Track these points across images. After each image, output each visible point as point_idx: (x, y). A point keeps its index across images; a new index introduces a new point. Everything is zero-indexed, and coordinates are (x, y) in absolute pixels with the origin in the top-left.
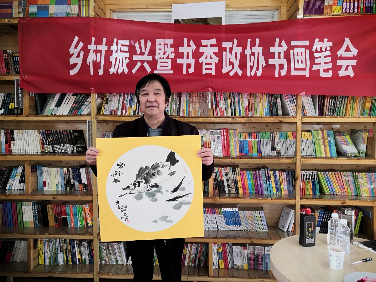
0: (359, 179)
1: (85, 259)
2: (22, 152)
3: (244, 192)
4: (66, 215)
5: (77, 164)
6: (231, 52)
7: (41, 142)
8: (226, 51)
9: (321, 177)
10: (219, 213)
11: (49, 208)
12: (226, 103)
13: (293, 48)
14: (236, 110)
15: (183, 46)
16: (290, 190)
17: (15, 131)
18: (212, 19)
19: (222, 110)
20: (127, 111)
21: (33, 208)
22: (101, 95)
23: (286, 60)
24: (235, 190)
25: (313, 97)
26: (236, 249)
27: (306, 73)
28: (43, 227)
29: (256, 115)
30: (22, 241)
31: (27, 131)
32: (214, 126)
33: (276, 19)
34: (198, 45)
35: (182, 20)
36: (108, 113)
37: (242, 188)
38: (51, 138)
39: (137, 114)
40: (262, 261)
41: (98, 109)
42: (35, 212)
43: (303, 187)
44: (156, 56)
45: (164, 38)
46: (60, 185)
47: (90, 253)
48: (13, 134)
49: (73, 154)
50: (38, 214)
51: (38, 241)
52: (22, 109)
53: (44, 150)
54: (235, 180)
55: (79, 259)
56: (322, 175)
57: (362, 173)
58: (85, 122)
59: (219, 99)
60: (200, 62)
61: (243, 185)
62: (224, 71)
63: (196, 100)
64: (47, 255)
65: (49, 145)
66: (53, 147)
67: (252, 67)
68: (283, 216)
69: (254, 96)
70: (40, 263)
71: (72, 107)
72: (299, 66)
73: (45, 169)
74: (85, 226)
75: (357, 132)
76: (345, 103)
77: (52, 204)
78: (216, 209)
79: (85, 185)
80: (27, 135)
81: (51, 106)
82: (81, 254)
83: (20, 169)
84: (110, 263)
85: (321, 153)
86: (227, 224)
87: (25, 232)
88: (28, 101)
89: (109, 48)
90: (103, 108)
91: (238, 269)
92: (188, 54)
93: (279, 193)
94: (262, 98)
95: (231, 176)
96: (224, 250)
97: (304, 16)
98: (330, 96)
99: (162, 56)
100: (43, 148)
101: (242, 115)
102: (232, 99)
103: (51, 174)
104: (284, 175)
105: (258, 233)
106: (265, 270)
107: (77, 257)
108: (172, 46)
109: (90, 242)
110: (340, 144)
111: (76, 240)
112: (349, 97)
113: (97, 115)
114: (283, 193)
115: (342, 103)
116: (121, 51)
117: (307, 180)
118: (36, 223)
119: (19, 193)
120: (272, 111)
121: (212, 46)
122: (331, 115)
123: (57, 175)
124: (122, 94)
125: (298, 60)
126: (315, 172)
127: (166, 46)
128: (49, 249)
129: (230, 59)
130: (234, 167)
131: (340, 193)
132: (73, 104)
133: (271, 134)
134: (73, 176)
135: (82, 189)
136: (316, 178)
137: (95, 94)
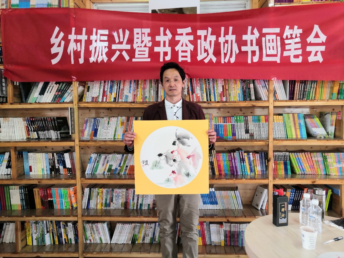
0: (328, 159)
1: (71, 239)
2: (8, 139)
3: (219, 173)
4: (51, 197)
5: (61, 149)
6: (205, 40)
7: (27, 129)
8: (200, 39)
9: (292, 158)
11: (35, 191)
12: (201, 90)
13: (264, 35)
14: (211, 95)
15: (159, 35)
16: (263, 171)
17: (1, 119)
18: (187, 9)
19: (198, 95)
20: (108, 98)
21: (20, 192)
22: (83, 83)
23: (258, 47)
24: (211, 171)
25: (284, 82)
26: (213, 227)
27: (278, 59)
28: (30, 209)
29: (230, 100)
30: (11, 224)
31: (12, 118)
33: (248, 8)
34: (174, 34)
35: (160, 10)
36: (90, 100)
37: (218, 169)
38: (36, 125)
39: (117, 101)
40: (238, 237)
41: (80, 97)
42: (22, 195)
43: (276, 168)
44: (134, 45)
45: (142, 28)
46: (45, 169)
47: (76, 233)
49: (57, 140)
50: (25, 198)
51: (25, 222)
52: (6, 98)
53: (29, 137)
54: (212, 161)
55: (65, 239)
56: (293, 156)
57: (331, 153)
58: (67, 109)
59: (195, 85)
60: (177, 50)
61: (219, 166)
62: (199, 58)
64: (35, 236)
65: (34, 131)
66: (38, 134)
67: (225, 55)
68: (257, 195)
69: (228, 82)
70: (28, 244)
71: (55, 95)
72: (270, 52)
73: (30, 154)
74: (70, 208)
75: (325, 115)
76: (314, 87)
77: (38, 188)
79: (69, 170)
80: (12, 122)
81: (35, 94)
82: (67, 235)
83: (7, 155)
84: (95, 242)
85: (292, 135)
86: (204, 203)
87: (13, 215)
88: (12, 90)
89: (89, 38)
90: (84, 96)
91: (215, 246)
92: (164, 42)
93: (253, 174)
94: (236, 83)
96: (202, 228)
97: (274, 5)
98: (300, 81)
99: (140, 44)
100: (29, 135)
101: (217, 100)
102: (207, 85)
103: (36, 159)
104: (257, 156)
105: (234, 212)
106: (241, 246)
107: (63, 238)
108: (149, 35)
109: (75, 223)
110: (309, 126)
111: (61, 221)
112: (318, 81)
113: (79, 102)
114: (256, 173)
115: (311, 87)
116: (101, 41)
117: (279, 160)
118: (24, 206)
119: (7, 178)
120: (246, 96)
121: (187, 34)
122: (302, 99)
123: (42, 160)
124: (103, 82)
125: (269, 47)
126: (286, 153)
127: (143, 35)
128: (36, 230)
129: (205, 47)
131: (311, 173)
132: (56, 92)
133: (245, 118)
134: (58, 160)
135: (67, 173)
136: (288, 159)
137: (76, 82)
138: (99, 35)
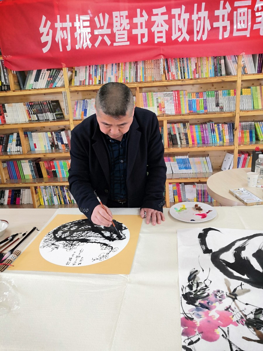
1: (73, 200)
3: (193, 143)
4: (54, 168)
5: (58, 129)
6: (179, 19)
7: (28, 112)
8: (175, 18)
9: (257, 127)
10: (173, 161)
11: (41, 164)
12: (176, 68)
13: (236, 9)
14: (185, 73)
15: (136, 17)
16: (231, 139)
17: (5, 105)
19: (174, 74)
20: (93, 80)
21: (29, 165)
22: (71, 69)
23: (229, 22)
24: (185, 141)
25: (254, 56)
26: (187, 187)
27: (247, 34)
28: (39, 178)
29: (202, 77)
30: (26, 189)
31: (14, 103)
32: (167, 88)
34: (150, 14)
36: (78, 84)
37: (191, 140)
38: (35, 108)
39: (101, 83)
40: (208, 195)
42: (31, 167)
43: (242, 136)
44: (114, 29)
45: (120, 11)
46: (47, 146)
48: (5, 107)
49: (54, 120)
50: (34, 169)
51: (37, 188)
52: (9, 86)
53: (31, 119)
54: (186, 133)
55: (69, 200)
56: (258, 125)
58: (61, 93)
59: (171, 64)
60: (153, 31)
61: (193, 137)
62: (174, 38)
63: (151, 67)
65: (34, 114)
66: (37, 116)
67: (198, 32)
68: (225, 161)
69: (200, 59)
70: (41, 204)
71: (48, 80)
72: (241, 26)
73: (33, 134)
77: (43, 161)
78: (171, 157)
79: (66, 145)
80: (15, 107)
81: (31, 81)
82: (70, 197)
83: (15, 136)
85: (258, 106)
86: (180, 168)
87: (26, 182)
90: (73, 79)
92: (141, 24)
93: (222, 142)
94: (208, 60)
95: (182, 131)
96: (178, 188)
99: (119, 28)
100: (30, 117)
101: (190, 78)
102: (182, 64)
103: (39, 137)
104: (226, 126)
105: (205, 174)
106: (210, 201)
107: (68, 199)
108: (127, 17)
111: (64, 186)
113: (70, 86)
114: (225, 141)
116: (84, 27)
117: (245, 129)
118: (34, 176)
119: (18, 154)
120: (217, 71)
121: (162, 14)
123: (43, 138)
124: (88, 66)
125: (240, 21)
126: (252, 123)
127: (122, 18)
128: (46, 194)
129: (179, 26)
130: (184, 123)
132: (48, 78)
133: (216, 93)
134: (56, 138)
135: (65, 148)
136: (253, 128)
137: (66, 68)
138: (81, 21)
